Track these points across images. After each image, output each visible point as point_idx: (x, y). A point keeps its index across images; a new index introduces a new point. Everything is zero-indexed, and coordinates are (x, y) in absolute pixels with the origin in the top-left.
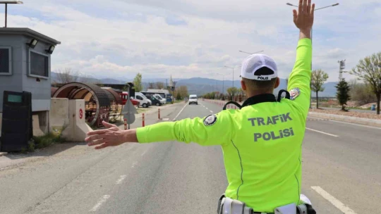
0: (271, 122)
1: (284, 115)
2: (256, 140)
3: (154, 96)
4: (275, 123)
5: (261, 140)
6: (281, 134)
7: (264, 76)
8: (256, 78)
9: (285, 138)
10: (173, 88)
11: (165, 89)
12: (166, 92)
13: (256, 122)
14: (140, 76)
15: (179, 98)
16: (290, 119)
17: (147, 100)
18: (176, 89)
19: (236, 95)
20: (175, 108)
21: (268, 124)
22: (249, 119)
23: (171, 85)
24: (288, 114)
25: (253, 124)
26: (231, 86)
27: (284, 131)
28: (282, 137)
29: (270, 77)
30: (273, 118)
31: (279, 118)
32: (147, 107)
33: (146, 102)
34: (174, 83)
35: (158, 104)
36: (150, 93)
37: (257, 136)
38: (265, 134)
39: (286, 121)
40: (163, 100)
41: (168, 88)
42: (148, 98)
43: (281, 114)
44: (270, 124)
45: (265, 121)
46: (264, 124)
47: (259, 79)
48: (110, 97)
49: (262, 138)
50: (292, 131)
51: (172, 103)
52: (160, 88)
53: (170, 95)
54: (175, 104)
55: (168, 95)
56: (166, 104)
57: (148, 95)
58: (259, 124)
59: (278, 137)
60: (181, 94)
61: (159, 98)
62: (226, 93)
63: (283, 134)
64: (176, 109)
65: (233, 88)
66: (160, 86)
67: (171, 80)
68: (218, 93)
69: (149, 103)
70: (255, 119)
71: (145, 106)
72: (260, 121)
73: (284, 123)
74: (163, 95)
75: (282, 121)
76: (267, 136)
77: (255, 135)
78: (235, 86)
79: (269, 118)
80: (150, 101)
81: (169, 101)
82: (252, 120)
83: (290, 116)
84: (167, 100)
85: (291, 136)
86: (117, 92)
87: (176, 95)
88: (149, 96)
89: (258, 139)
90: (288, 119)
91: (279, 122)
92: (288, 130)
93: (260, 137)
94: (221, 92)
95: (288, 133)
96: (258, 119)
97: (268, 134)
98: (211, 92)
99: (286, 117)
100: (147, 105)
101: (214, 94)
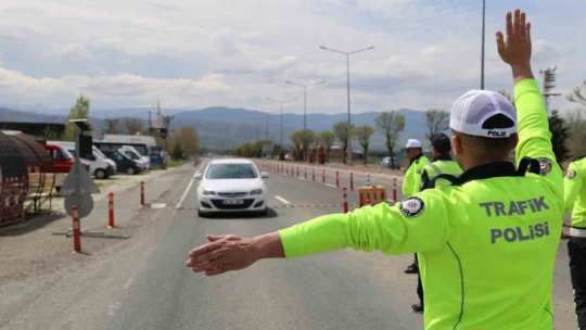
0: (516, 210)
1: (535, 200)
2: (493, 241)
3: (122, 150)
4: (523, 213)
5: (501, 240)
6: (531, 231)
7: (500, 131)
8: (485, 133)
9: (537, 239)
10: (164, 131)
11: (144, 134)
12: (149, 141)
13: (492, 208)
14: (86, 104)
15: (179, 155)
16: (547, 207)
17: (104, 161)
18: (171, 134)
19: (311, 147)
20: (173, 178)
21: (511, 213)
22: (481, 205)
23: (158, 125)
24: (542, 198)
25: (489, 214)
26: (299, 128)
27: (536, 226)
28: (533, 237)
29: (508, 132)
30: (520, 203)
31: (528, 204)
32: (106, 177)
33: (104, 167)
34: (167, 120)
35: (131, 170)
36: (110, 145)
37: (495, 234)
38: (507, 230)
39: (539, 210)
40: (143, 160)
41: (151, 131)
42: (109, 155)
43: (530, 198)
44: (515, 214)
45: (507, 209)
46: (504, 213)
47: (491, 136)
48: (27, 154)
49: (502, 238)
50: (547, 228)
51: (164, 167)
52: (132, 132)
53: (159, 148)
54: (170, 169)
55: (153, 149)
56: (151, 169)
57: (107, 149)
58: (498, 214)
59: (527, 238)
60: (183, 147)
61: (134, 156)
62: (288, 143)
63: (535, 232)
64: (177, 182)
65: (306, 131)
66: (132, 127)
67: (159, 114)
68: (269, 143)
69: (110, 167)
70: (491, 204)
71: (101, 174)
72: (499, 207)
73: (537, 214)
74: (142, 148)
75: (534, 210)
76: (510, 235)
77: (493, 231)
78: (308, 127)
79: (512, 203)
80: (112, 163)
81: (158, 163)
82: (487, 205)
83: (545, 201)
84: (152, 161)
85: (544, 237)
86: (39, 142)
87: (172, 149)
88: (110, 150)
89: (497, 240)
90: (542, 208)
91: (528, 210)
92: (541, 225)
93: (500, 236)
94: (277, 141)
95: (541, 230)
96: (496, 204)
97: (511, 230)
98: (253, 142)
99: (539, 204)
100: (107, 173)
101: (260, 144)
